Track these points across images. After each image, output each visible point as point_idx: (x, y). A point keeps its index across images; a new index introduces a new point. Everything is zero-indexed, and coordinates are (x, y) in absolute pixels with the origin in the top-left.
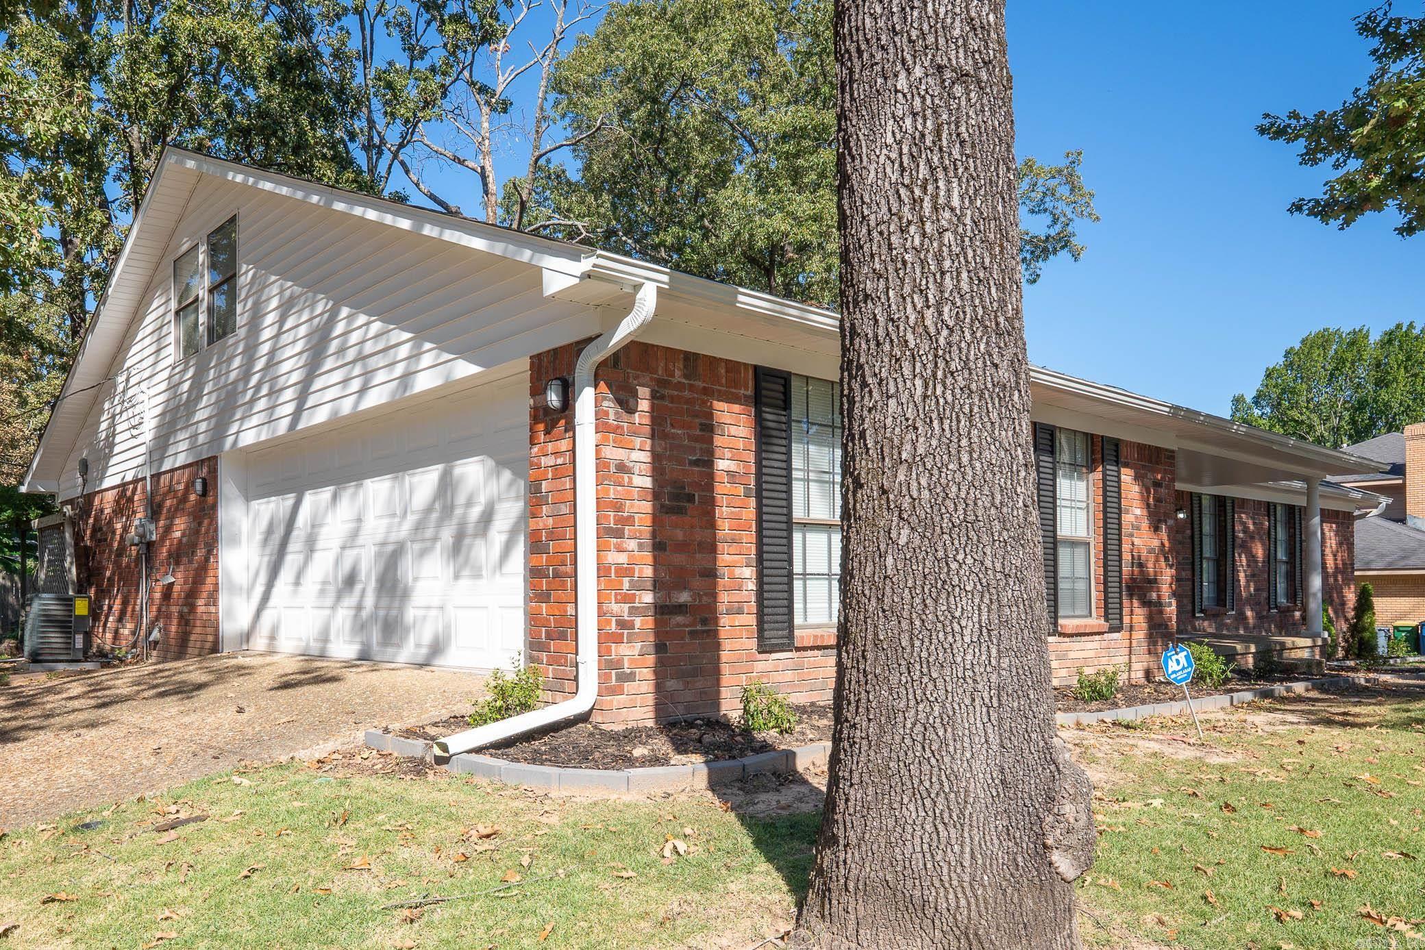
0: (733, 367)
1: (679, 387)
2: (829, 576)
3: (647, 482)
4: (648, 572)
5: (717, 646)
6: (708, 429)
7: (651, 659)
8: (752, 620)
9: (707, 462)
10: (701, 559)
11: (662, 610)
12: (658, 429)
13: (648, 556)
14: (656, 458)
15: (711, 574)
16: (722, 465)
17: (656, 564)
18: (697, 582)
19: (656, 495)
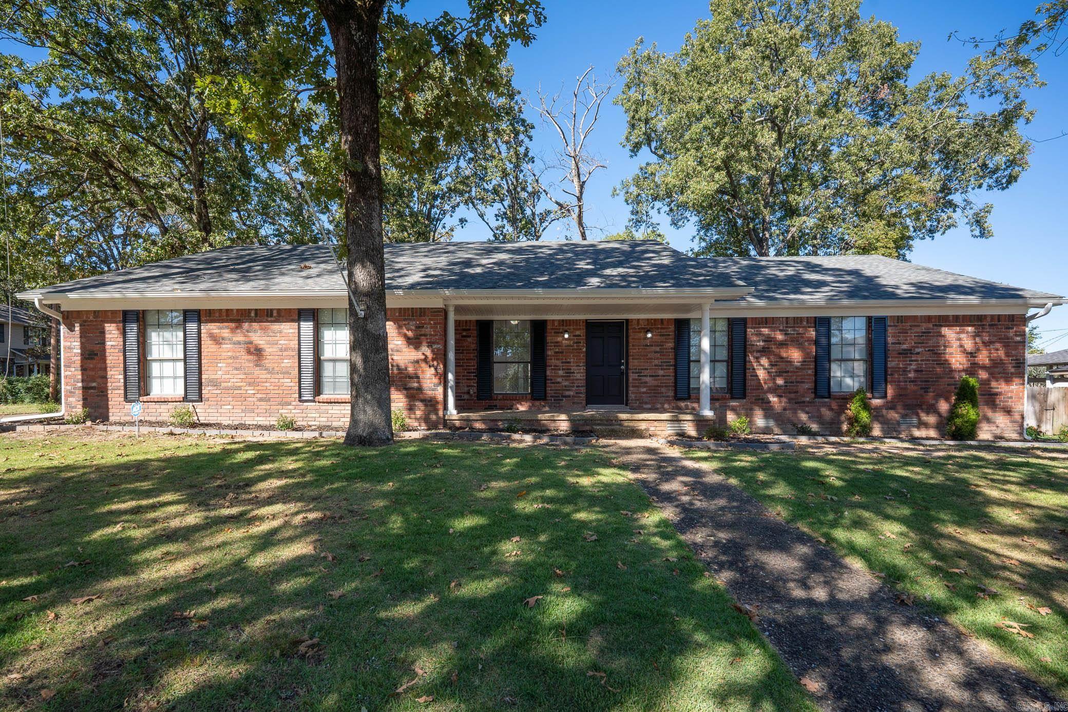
0: (114, 312)
1: (91, 321)
2: (161, 378)
3: (79, 351)
4: (80, 377)
5: (108, 400)
6: (103, 333)
7: (81, 403)
8: (122, 392)
9: (103, 343)
10: (101, 373)
11: (85, 389)
12: (83, 335)
13: (80, 372)
14: (82, 343)
15: (105, 378)
16: (108, 344)
17: (82, 374)
18: (99, 380)
19: (82, 355)
